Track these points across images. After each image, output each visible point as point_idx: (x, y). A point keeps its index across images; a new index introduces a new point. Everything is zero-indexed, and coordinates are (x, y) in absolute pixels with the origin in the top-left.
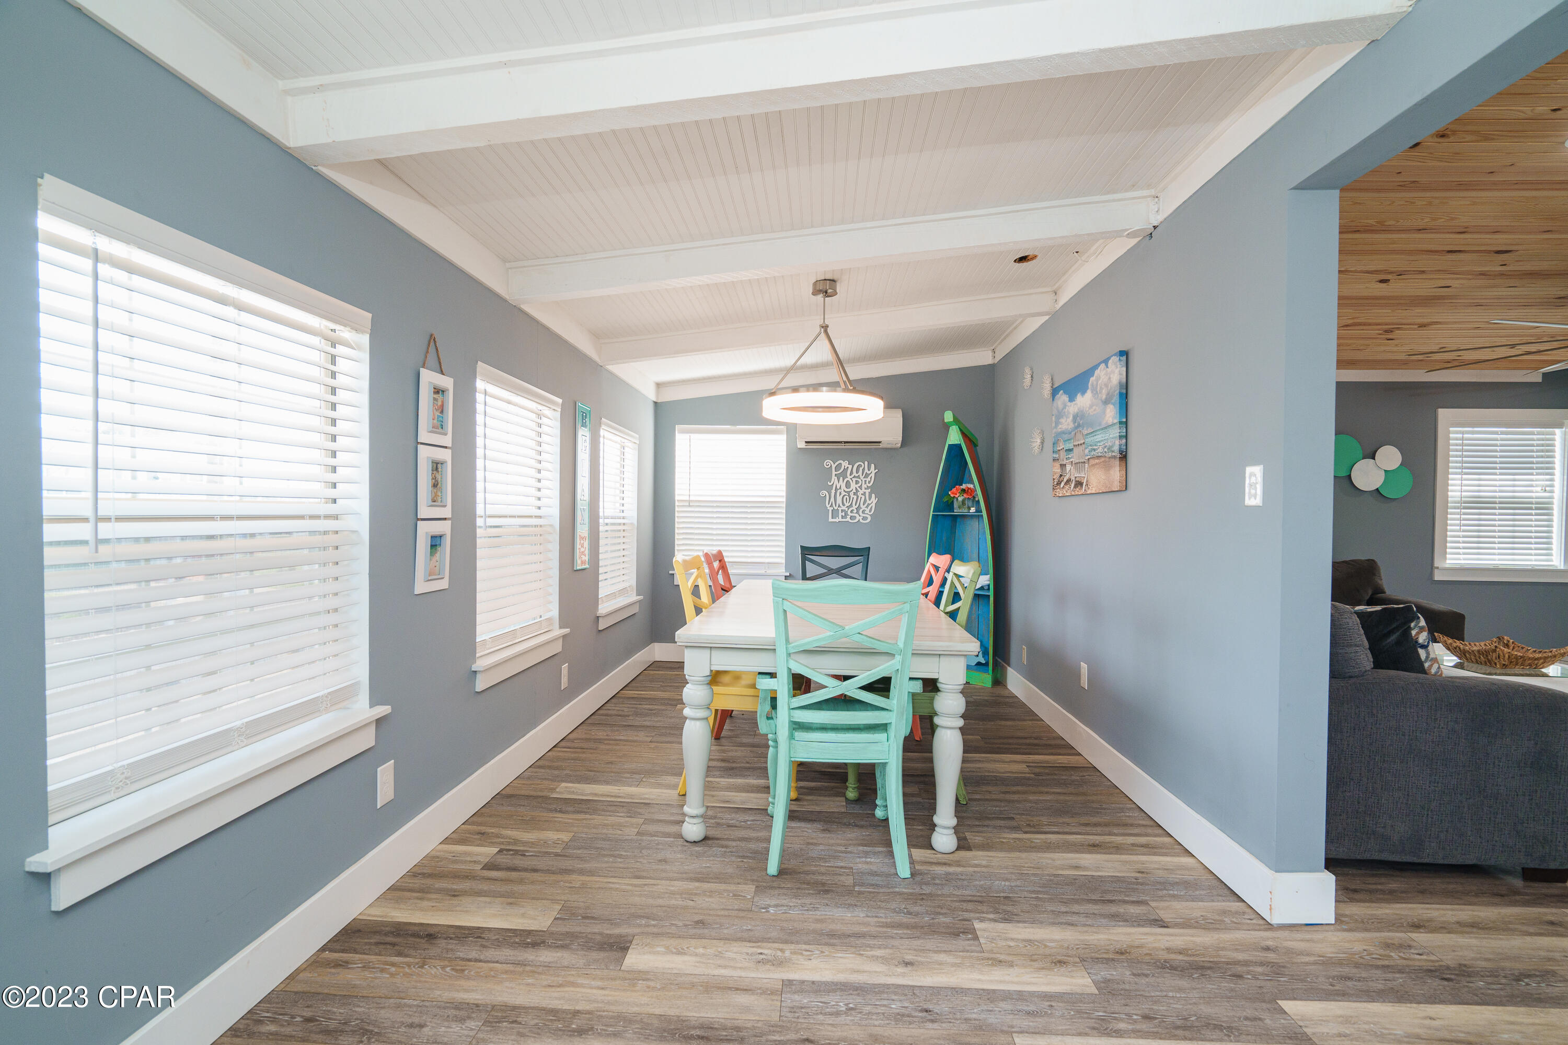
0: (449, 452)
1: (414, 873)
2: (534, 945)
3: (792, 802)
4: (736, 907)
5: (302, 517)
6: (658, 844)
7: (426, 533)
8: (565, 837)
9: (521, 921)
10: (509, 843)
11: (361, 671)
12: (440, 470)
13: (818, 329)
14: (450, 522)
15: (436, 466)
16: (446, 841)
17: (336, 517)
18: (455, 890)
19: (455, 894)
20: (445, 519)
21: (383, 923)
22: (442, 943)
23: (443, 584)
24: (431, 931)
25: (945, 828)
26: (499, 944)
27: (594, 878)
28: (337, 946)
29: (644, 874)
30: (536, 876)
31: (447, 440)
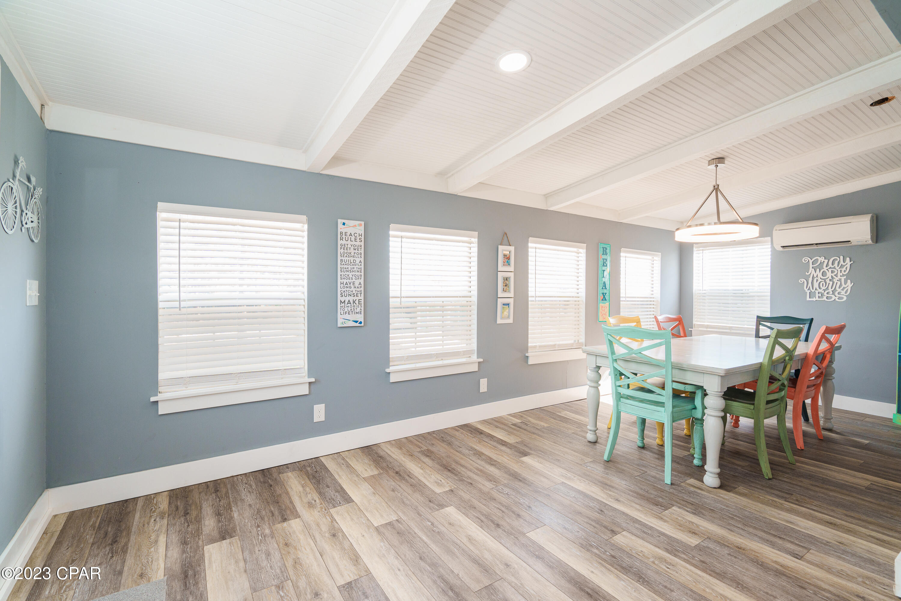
0: (513, 273)
1: (492, 419)
2: (503, 445)
3: (658, 446)
4: (577, 462)
5: (457, 297)
6: (575, 438)
7: (501, 303)
8: (546, 425)
9: (508, 439)
10: (526, 421)
11: (474, 346)
12: (508, 280)
13: (712, 188)
14: (513, 299)
15: (506, 279)
16: (510, 415)
17: (470, 297)
18: (498, 426)
19: (497, 427)
20: (511, 298)
21: (474, 426)
22: (482, 436)
23: (510, 321)
24: (483, 432)
25: (709, 472)
26: (495, 441)
27: (541, 438)
28: (460, 427)
29: (558, 443)
30: (524, 431)
31: (512, 268)
